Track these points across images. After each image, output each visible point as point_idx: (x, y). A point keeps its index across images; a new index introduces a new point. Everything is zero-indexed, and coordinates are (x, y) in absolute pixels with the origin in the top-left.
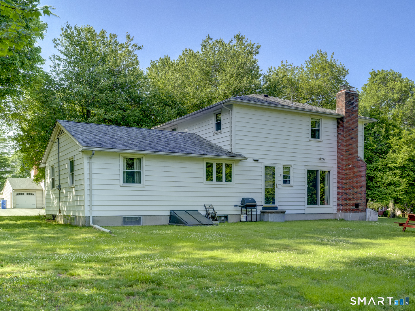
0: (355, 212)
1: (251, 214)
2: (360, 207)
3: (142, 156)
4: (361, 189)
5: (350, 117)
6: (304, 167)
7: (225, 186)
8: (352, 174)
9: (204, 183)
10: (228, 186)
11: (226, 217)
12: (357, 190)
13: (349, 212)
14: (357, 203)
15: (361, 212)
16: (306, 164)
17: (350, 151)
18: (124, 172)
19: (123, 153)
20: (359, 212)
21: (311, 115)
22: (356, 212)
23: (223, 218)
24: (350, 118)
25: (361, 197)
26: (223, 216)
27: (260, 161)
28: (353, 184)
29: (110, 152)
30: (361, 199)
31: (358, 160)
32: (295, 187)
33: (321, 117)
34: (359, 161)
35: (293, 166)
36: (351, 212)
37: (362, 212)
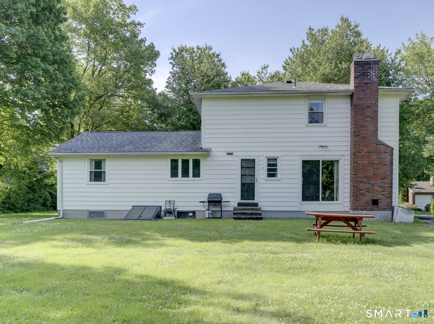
0: (371, 210)
1: (221, 211)
2: (380, 204)
3: (105, 157)
4: (383, 181)
5: (364, 91)
6: (297, 158)
7: (192, 182)
8: (366, 162)
9: (168, 179)
10: (195, 182)
11: (194, 212)
12: (375, 182)
13: (361, 210)
14: (375, 198)
15: (382, 210)
16: (301, 154)
17: (361, 134)
18: (91, 172)
19: (88, 156)
20: (378, 210)
21: (308, 96)
22: (374, 210)
23: (191, 214)
24: (363, 93)
25: (382, 191)
26: (191, 212)
27: (234, 154)
28: (368, 175)
29: (80, 155)
30: (383, 193)
31: (377, 145)
32: (283, 181)
33: (325, 97)
34: (379, 146)
35: (280, 157)
36: (364, 210)
37: (384, 210)
